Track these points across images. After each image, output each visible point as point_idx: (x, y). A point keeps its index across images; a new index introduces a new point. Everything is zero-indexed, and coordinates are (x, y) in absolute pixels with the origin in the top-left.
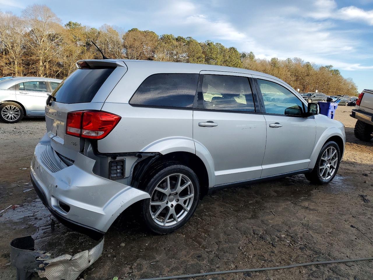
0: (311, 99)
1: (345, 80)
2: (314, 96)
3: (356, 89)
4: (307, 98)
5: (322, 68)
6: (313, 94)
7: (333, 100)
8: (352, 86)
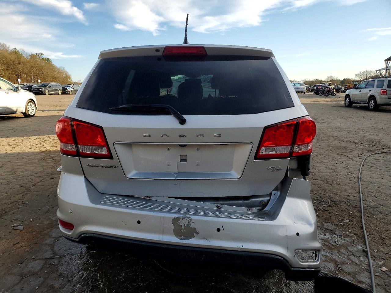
0: (48, 90)
1: (59, 69)
2: (50, 87)
3: (69, 78)
4: (43, 89)
5: (32, 56)
6: (48, 84)
7: (68, 89)
8: (66, 74)
